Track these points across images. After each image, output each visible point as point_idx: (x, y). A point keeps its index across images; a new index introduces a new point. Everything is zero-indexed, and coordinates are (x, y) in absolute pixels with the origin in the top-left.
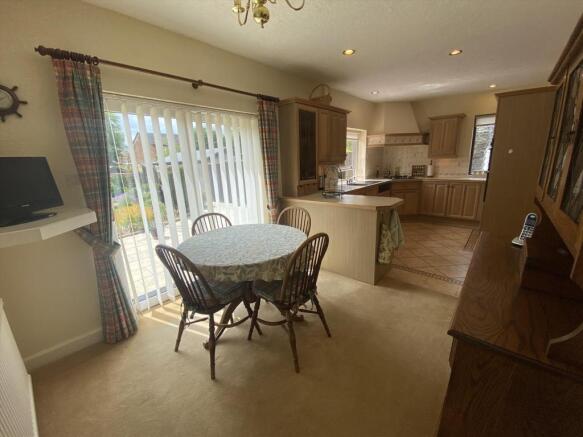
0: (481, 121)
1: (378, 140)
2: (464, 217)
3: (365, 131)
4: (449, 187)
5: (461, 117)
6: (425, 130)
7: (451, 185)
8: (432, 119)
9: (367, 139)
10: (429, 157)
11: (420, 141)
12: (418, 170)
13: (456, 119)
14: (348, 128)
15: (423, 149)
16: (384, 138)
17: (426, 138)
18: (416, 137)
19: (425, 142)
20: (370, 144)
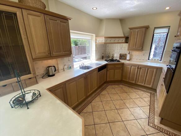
0: (157, 31)
1: (102, 40)
2: (146, 85)
3: (94, 35)
4: (138, 68)
5: (147, 28)
6: (127, 35)
7: (139, 67)
8: (130, 29)
9: (96, 39)
10: (128, 50)
11: (124, 41)
12: (123, 56)
13: (144, 29)
14: (71, 31)
15: (126, 46)
16: (104, 39)
17: (127, 40)
18: (122, 39)
19: (126, 42)
20: (97, 42)
